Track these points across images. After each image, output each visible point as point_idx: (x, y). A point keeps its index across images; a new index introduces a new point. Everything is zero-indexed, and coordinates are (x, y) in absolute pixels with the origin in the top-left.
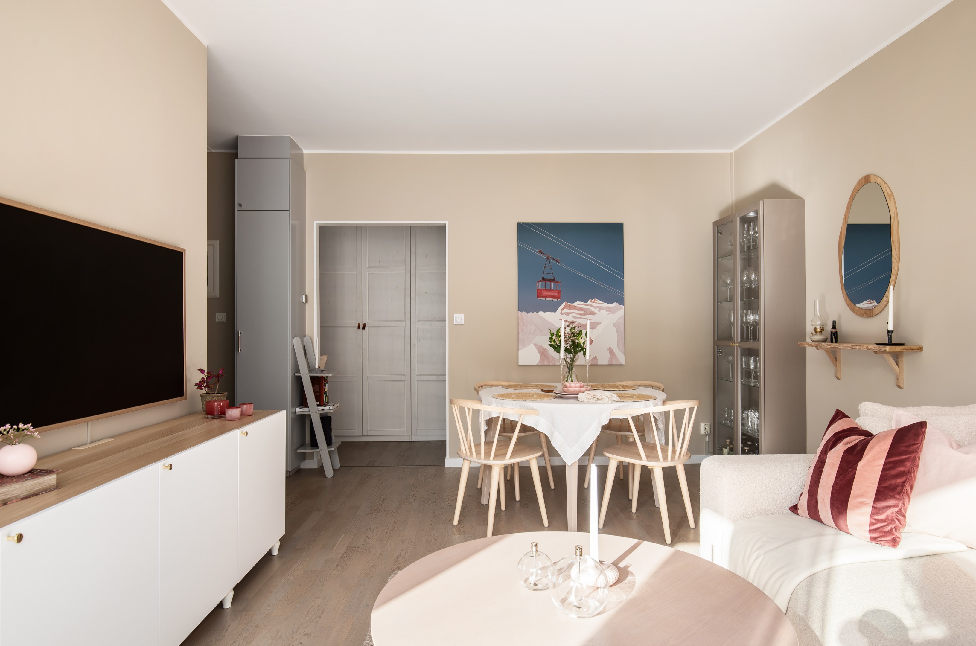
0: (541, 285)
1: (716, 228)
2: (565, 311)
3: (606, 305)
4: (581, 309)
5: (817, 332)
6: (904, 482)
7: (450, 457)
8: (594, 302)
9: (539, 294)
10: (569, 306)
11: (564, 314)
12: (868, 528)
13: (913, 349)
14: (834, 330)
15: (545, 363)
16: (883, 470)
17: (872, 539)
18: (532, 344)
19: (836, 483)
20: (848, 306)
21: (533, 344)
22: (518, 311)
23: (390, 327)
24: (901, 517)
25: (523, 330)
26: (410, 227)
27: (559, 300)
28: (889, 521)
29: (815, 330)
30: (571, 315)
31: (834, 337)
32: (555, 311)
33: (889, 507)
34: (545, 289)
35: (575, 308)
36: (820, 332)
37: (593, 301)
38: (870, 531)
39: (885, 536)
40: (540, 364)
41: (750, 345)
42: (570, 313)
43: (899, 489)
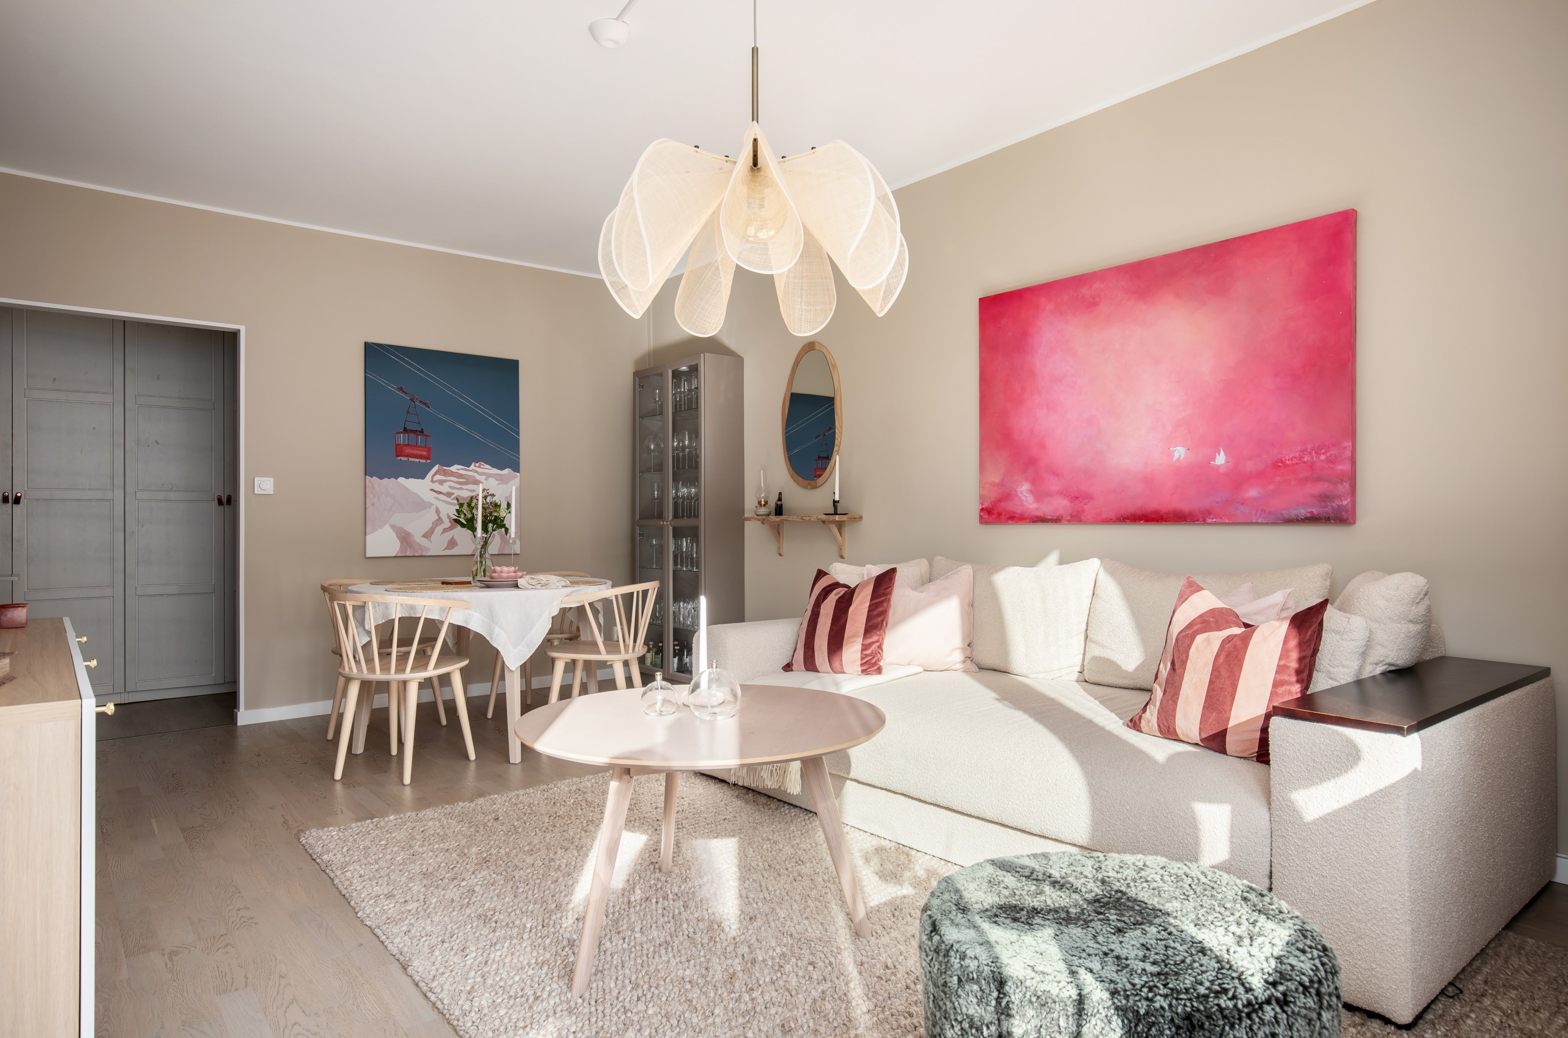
0: (402, 439)
1: (637, 379)
2: (438, 477)
3: (495, 471)
4: (461, 476)
5: (761, 505)
6: (883, 620)
7: (246, 708)
8: (479, 467)
9: (399, 451)
10: (444, 470)
11: (436, 481)
12: (859, 663)
13: (855, 518)
14: (779, 503)
15: (408, 554)
16: (869, 611)
17: (863, 671)
18: (387, 526)
19: (831, 629)
20: (792, 477)
21: (389, 525)
22: (366, 475)
23: (78, 500)
24: (880, 651)
25: (373, 505)
26: (125, 324)
27: (428, 461)
28: (873, 654)
29: (760, 503)
30: (446, 484)
31: (779, 510)
32: (423, 478)
33: (873, 643)
34: (408, 445)
35: (452, 474)
36: (764, 505)
37: (477, 465)
38: (862, 665)
39: (873, 667)
40: (399, 555)
41: (685, 522)
42: (446, 481)
43: (880, 626)
